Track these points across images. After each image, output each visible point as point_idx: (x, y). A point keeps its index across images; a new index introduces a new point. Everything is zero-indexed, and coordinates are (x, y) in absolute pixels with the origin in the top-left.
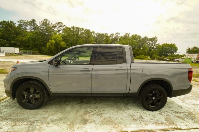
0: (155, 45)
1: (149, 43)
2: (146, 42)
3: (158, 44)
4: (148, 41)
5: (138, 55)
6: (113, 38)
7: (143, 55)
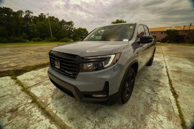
0: (72, 29)
1: (67, 26)
2: (64, 25)
3: (75, 28)
4: (66, 25)
5: (63, 38)
6: (23, 16)
7: (67, 38)
